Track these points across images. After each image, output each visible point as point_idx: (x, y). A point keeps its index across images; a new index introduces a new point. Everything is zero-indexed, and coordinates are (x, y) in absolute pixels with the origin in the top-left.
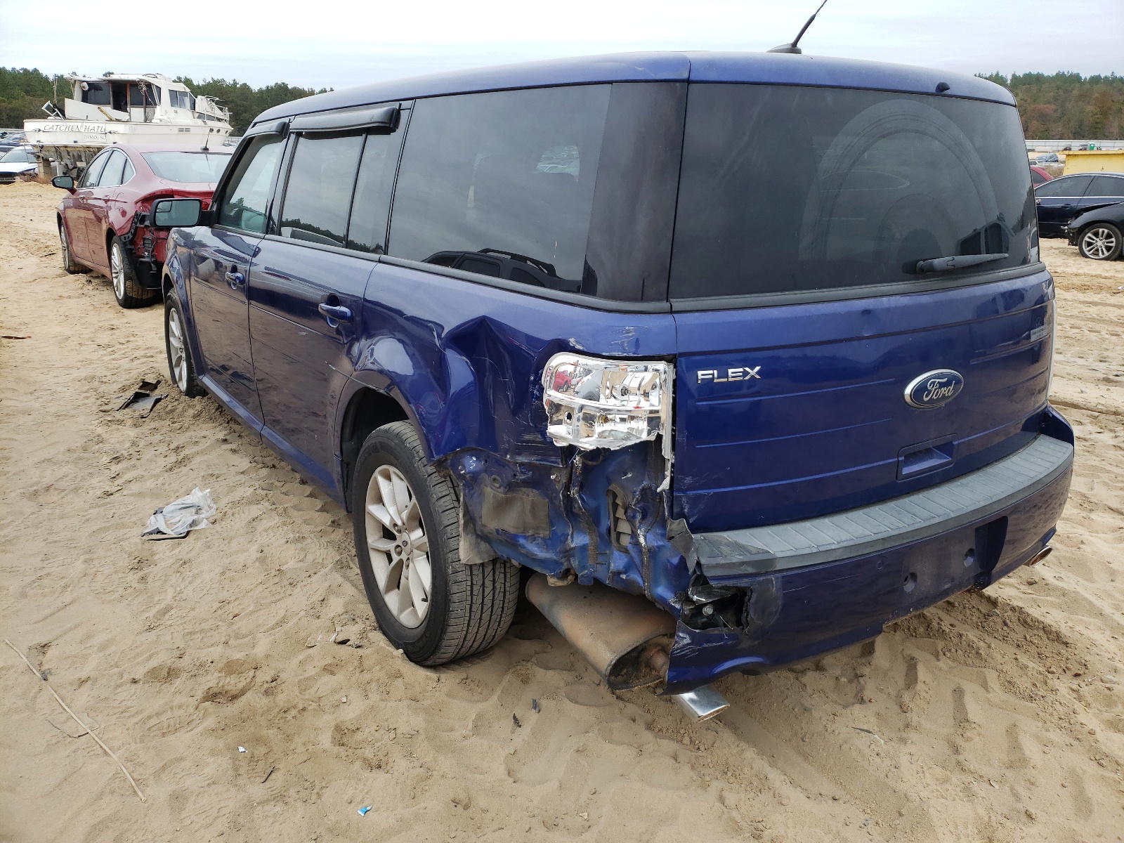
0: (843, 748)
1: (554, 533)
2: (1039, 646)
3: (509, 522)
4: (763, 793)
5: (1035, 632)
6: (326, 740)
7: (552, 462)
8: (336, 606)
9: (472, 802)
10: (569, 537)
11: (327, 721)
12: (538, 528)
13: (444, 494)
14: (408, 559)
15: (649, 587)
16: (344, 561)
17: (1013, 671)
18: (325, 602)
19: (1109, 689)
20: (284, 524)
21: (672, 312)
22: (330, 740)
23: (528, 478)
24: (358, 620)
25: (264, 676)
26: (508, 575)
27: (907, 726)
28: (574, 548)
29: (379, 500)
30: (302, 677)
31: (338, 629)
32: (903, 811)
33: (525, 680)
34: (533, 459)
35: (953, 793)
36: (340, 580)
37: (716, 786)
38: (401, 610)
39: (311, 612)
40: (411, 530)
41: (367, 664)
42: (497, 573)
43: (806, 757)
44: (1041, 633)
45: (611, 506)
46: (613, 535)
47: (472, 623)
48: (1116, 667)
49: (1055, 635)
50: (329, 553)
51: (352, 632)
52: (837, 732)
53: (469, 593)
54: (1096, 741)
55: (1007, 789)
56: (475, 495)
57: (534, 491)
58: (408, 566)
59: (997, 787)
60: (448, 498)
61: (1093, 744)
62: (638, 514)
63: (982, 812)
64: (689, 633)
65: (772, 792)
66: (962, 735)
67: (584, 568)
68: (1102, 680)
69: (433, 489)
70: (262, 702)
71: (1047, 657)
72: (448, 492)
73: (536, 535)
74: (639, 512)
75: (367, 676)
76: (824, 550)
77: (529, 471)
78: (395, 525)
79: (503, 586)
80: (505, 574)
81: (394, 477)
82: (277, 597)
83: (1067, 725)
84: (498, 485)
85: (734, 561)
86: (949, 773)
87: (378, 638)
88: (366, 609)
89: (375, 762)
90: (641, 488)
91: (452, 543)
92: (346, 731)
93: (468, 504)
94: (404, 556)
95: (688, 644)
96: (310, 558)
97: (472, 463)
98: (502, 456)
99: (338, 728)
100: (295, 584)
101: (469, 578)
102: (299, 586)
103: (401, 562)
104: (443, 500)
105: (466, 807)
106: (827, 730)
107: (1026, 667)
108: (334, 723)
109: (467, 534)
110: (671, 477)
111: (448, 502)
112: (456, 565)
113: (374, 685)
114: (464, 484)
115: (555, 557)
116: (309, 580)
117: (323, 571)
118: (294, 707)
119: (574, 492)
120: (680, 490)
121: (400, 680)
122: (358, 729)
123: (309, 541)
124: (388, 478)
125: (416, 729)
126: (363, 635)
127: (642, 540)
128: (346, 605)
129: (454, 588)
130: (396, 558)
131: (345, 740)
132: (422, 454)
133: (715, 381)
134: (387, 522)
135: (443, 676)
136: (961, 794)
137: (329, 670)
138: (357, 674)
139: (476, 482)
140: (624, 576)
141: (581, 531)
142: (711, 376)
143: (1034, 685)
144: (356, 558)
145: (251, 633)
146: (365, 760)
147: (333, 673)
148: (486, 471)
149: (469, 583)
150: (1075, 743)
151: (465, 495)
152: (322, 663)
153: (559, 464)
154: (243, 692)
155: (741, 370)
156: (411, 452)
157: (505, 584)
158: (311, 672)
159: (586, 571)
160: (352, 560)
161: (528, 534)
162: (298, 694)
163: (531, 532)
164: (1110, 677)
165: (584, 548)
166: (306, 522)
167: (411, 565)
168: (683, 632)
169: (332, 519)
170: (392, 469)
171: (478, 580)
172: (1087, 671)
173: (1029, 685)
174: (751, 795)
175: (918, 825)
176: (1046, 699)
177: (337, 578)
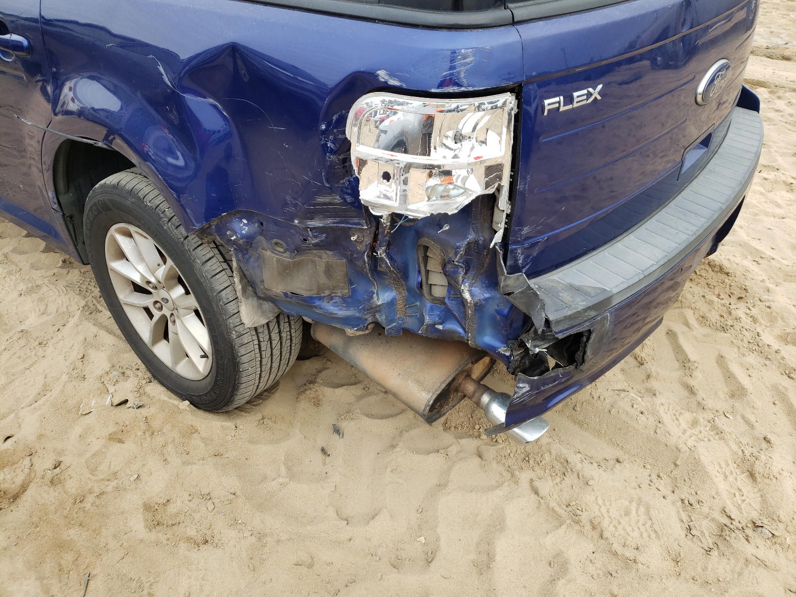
0: (612, 413)
1: (354, 291)
2: (707, 278)
3: (301, 284)
4: (568, 476)
5: (703, 267)
6: (137, 524)
7: (355, 224)
8: (99, 362)
9: (315, 559)
10: (375, 295)
11: (132, 500)
12: (334, 288)
13: (208, 256)
14: (172, 314)
15: (474, 337)
16: (91, 305)
17: (704, 308)
18: (85, 358)
19: (769, 307)
20: (10, 273)
21: (514, 23)
22: (142, 524)
23: (322, 241)
24: (128, 372)
25: (43, 463)
26: (292, 323)
27: (649, 376)
28: (380, 305)
29: (122, 255)
30: (88, 455)
31: (111, 389)
32: (678, 463)
33: (317, 403)
34: (329, 222)
35: (706, 433)
36: (94, 329)
37: (525, 476)
38: (176, 362)
39: (74, 373)
40: (170, 288)
41: (156, 424)
42: (282, 324)
43: (580, 424)
44: (707, 267)
45: (421, 259)
46: (425, 288)
47: (263, 374)
48: (768, 287)
49: (719, 268)
50: (72, 299)
51: (126, 389)
52: (602, 398)
53: (257, 351)
54: (783, 358)
55: (739, 418)
56: (252, 260)
57: (328, 252)
58: (174, 321)
59: (731, 418)
60: (214, 260)
61: (781, 361)
62: (460, 269)
63: (735, 447)
64: (528, 382)
65: (576, 474)
66: (691, 375)
67: (392, 321)
68: (760, 300)
69: (193, 253)
70: (50, 496)
71: (714, 287)
72: (211, 254)
73: (333, 295)
74: (461, 267)
75: (159, 440)
76: (648, 273)
77: (322, 234)
78: (149, 282)
79: (289, 333)
80: (289, 322)
81: (135, 235)
82: (29, 362)
83: (757, 348)
84: (281, 250)
85: (579, 310)
86: (694, 414)
87: (156, 390)
88: (131, 358)
89: (200, 539)
90: (466, 243)
91: (232, 308)
92: (156, 507)
93: (244, 269)
94: (166, 312)
95: (528, 391)
96: (52, 308)
97: (243, 227)
98: (287, 220)
99: (147, 507)
100: (45, 342)
101: (255, 338)
102: (50, 344)
103: (164, 317)
104: (209, 263)
105: (310, 566)
106: (593, 398)
107: (712, 302)
108: (140, 502)
109: (247, 298)
110: (505, 229)
111: (215, 265)
112: (240, 329)
113: (170, 447)
114: (235, 249)
115: (358, 315)
116: (60, 335)
117: (73, 321)
118: (91, 492)
119: (381, 253)
120: (517, 242)
121: (196, 435)
122: (168, 501)
123: (45, 289)
124: (129, 235)
125: (232, 491)
126: (140, 391)
127: (467, 296)
128: (110, 359)
129: (242, 351)
130: (157, 315)
131: (158, 517)
132: (169, 213)
133: (562, 109)
134: (137, 279)
135: (239, 422)
136: (712, 433)
137: (116, 438)
138: (148, 439)
139: (251, 246)
140: (440, 327)
141: (386, 288)
142: (557, 105)
143: (722, 316)
144: (102, 298)
145: (11, 411)
146: (189, 539)
147: (121, 441)
148: (262, 233)
149: (256, 342)
150: (767, 362)
151: (238, 260)
152: (105, 432)
153: (363, 226)
154: (24, 488)
155: (585, 92)
156: (153, 212)
157: (290, 331)
158: (96, 445)
159: (395, 324)
160: (99, 302)
161: (323, 295)
162: (90, 476)
163: (327, 293)
164: (766, 297)
165: (392, 304)
166: (34, 267)
167: (177, 321)
168: (523, 382)
169: (63, 258)
170: (132, 229)
171: (264, 337)
172: (747, 294)
173: (718, 317)
174: (558, 480)
175: (694, 473)
176: (735, 327)
177: (90, 329)
